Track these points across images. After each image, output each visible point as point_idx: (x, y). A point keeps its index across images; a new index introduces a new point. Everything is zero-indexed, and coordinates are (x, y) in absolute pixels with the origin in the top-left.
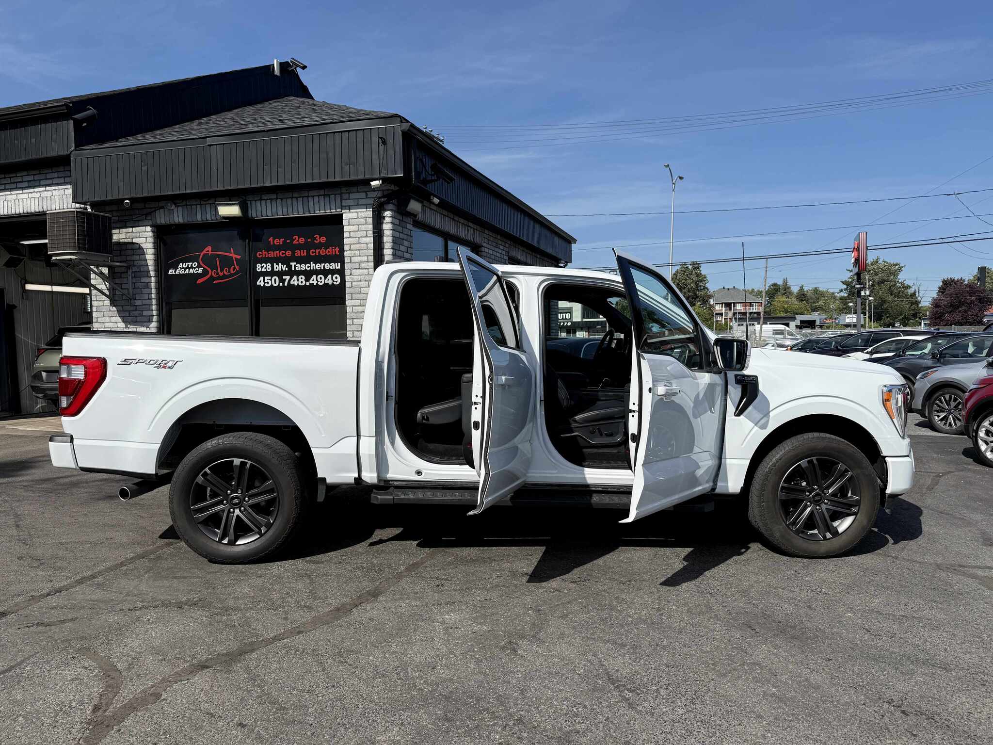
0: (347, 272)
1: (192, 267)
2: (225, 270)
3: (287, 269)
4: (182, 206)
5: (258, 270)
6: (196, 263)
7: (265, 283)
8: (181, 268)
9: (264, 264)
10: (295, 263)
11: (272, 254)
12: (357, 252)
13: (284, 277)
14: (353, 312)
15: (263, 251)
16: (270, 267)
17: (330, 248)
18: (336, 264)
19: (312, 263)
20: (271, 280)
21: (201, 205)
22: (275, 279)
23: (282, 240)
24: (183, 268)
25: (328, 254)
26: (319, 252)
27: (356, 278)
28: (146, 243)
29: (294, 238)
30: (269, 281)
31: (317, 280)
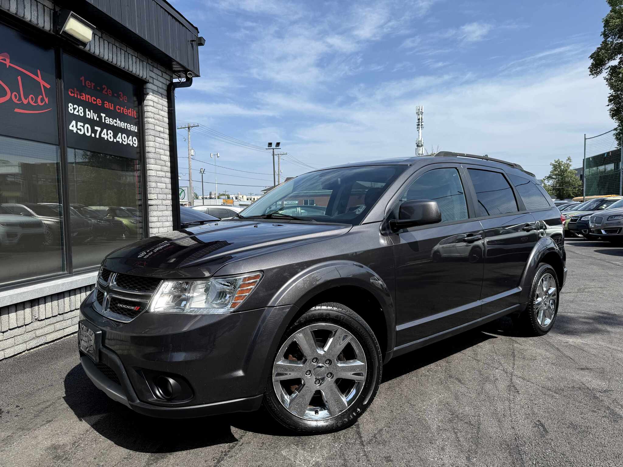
3: (98, 119)
5: (70, 111)
7: (78, 129)
12: (157, 122)
13: (96, 128)
15: (75, 89)
16: (82, 111)
17: (130, 109)
19: (118, 119)
20: (83, 127)
22: (88, 128)
23: (93, 84)
26: (123, 110)
29: (104, 86)
31: (122, 139)
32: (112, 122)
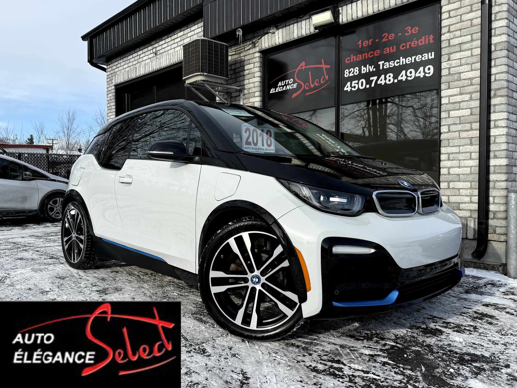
0: (444, 58)
1: (288, 84)
2: (316, 81)
3: (374, 70)
4: (282, 28)
5: (346, 76)
6: (292, 80)
7: (352, 87)
8: (280, 86)
9: (352, 69)
10: (383, 62)
11: (360, 58)
12: (458, 33)
13: (371, 79)
14: (449, 103)
15: (352, 55)
16: (357, 71)
17: (423, 37)
18: (430, 54)
19: (401, 58)
20: (358, 83)
21: (297, 22)
22: (362, 82)
23: (370, 41)
24: (282, 86)
25: (420, 44)
26: (410, 45)
27: (454, 63)
28: (254, 67)
29: (383, 35)
30: (357, 85)
31: (406, 75)
32: (393, 64)
